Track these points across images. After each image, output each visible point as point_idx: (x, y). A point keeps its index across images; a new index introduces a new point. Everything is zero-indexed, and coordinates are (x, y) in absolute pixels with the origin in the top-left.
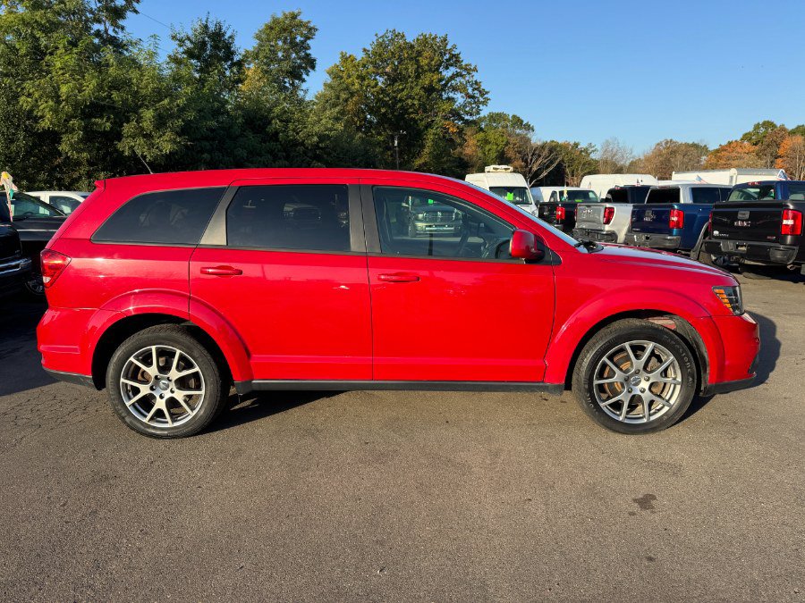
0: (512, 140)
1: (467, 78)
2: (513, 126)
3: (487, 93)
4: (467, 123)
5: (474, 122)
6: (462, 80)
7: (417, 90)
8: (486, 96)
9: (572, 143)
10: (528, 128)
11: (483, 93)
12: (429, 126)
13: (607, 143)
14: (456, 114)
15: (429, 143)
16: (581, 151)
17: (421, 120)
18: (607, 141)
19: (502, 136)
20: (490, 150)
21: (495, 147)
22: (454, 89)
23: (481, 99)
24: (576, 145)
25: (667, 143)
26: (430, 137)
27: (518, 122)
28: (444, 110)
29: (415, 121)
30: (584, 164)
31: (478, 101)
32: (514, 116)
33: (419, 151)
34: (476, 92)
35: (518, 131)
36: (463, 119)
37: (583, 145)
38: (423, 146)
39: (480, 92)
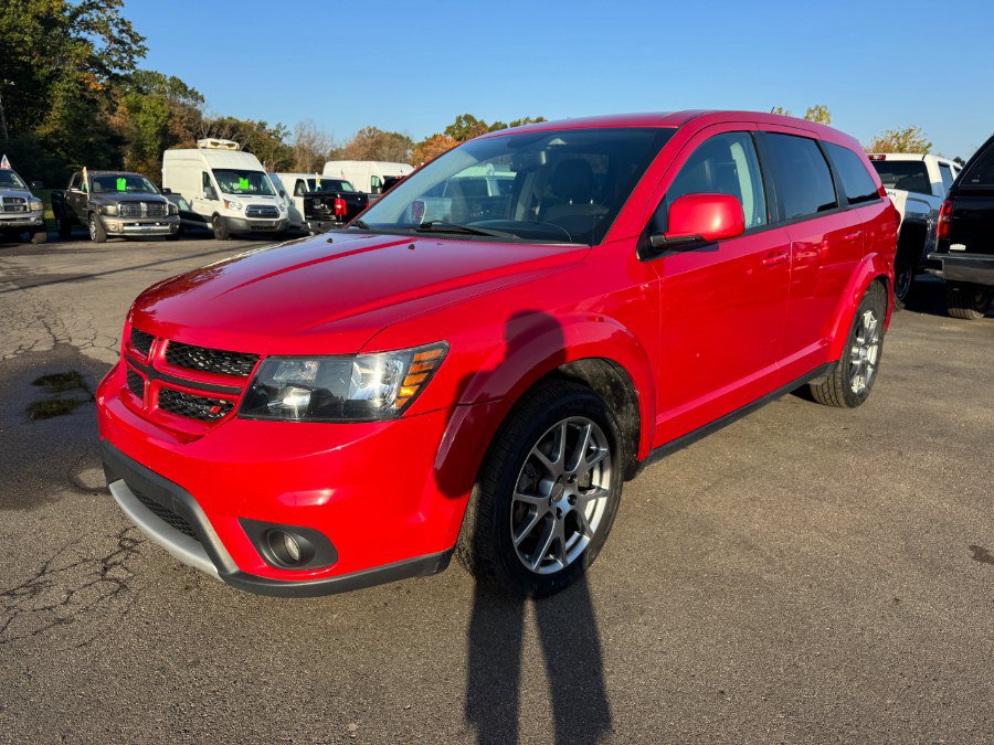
0: (177, 111)
1: (108, 13)
2: (174, 90)
3: (142, 39)
4: (114, 78)
5: (127, 79)
6: (100, 15)
7: (27, 19)
8: (141, 43)
9: (257, 122)
10: (194, 95)
11: (136, 38)
12: (55, 76)
13: (302, 126)
14: (96, 63)
15: (59, 103)
16: (271, 134)
17: (41, 67)
18: (301, 124)
19: (162, 104)
20: (145, 123)
21: (153, 119)
22: (88, 26)
23: (134, 47)
24: (262, 125)
25: (370, 131)
26: (59, 91)
27: (179, 87)
28: (78, 55)
29: (28, 66)
30: (276, 151)
31: (130, 48)
32: (173, 79)
33: (42, 116)
34: (124, 35)
35: (182, 100)
36: (108, 72)
37: (271, 127)
38: (48, 107)
39: (131, 36)
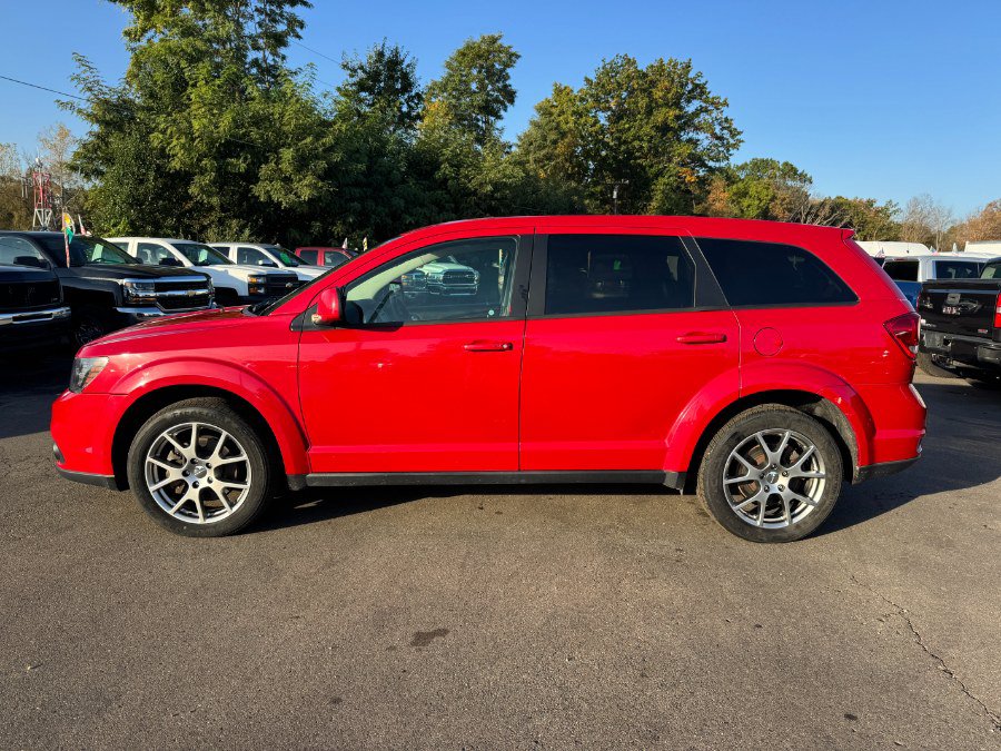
0: (780, 194)
1: (714, 115)
2: (784, 175)
3: (739, 133)
4: (712, 170)
5: (720, 170)
6: (707, 117)
7: (647, 129)
8: (738, 137)
9: (865, 200)
10: (804, 178)
11: (734, 133)
12: (660, 174)
13: (916, 202)
14: (698, 160)
15: (659, 196)
16: (879, 211)
17: (651, 166)
18: (915, 199)
19: (768, 189)
20: (749, 206)
21: (757, 202)
22: (697, 129)
23: (732, 141)
24: (870, 203)
26: (660, 186)
27: (790, 171)
28: (679, 155)
29: (643, 168)
30: (881, 230)
31: (728, 143)
32: (786, 164)
33: (645, 206)
34: (725, 132)
35: (790, 183)
36: (706, 166)
37: (880, 204)
38: (650, 199)
39: (731, 131)
